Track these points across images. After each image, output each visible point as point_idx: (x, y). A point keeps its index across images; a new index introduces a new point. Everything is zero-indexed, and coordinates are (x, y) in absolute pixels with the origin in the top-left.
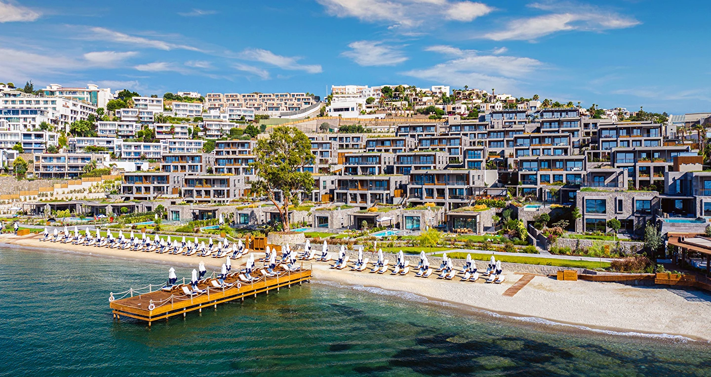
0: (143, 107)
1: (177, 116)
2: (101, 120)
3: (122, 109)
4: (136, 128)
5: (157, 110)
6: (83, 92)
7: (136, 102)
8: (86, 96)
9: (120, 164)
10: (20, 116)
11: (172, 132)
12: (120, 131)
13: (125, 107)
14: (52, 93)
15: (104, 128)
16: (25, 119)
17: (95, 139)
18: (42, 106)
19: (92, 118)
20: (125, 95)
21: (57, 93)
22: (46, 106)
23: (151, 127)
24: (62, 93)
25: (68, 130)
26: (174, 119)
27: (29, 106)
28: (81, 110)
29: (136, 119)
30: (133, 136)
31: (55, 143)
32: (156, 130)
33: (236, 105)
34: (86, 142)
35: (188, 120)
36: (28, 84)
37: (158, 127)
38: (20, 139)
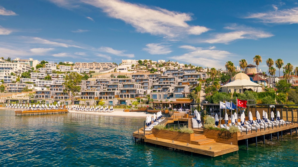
0: (49, 67)
1: (61, 71)
2: (33, 72)
3: (41, 68)
4: (45, 75)
5: (54, 68)
6: (28, 61)
7: (46, 65)
8: (29, 63)
9: (36, 88)
10: (4, 70)
11: (57, 77)
12: (39, 77)
13: (42, 67)
14: (17, 61)
15: (33, 75)
16: (6, 71)
17: (29, 79)
18: (12, 66)
19: (30, 71)
20: (43, 63)
21: (18, 61)
22: (13, 66)
23: (50, 75)
24: (20, 61)
25: (20, 76)
26: (60, 72)
27: (8, 66)
28: (26, 68)
29: (45, 72)
30: (43, 78)
31: (15, 80)
32: (52, 76)
33: (84, 67)
34: (26, 80)
35: (65, 73)
36: (9, 58)
37: (53, 75)
38: (3, 78)
